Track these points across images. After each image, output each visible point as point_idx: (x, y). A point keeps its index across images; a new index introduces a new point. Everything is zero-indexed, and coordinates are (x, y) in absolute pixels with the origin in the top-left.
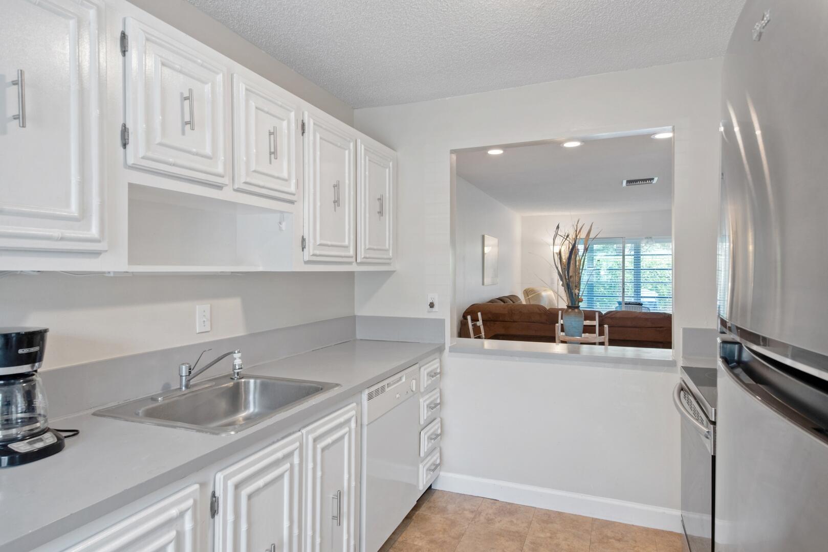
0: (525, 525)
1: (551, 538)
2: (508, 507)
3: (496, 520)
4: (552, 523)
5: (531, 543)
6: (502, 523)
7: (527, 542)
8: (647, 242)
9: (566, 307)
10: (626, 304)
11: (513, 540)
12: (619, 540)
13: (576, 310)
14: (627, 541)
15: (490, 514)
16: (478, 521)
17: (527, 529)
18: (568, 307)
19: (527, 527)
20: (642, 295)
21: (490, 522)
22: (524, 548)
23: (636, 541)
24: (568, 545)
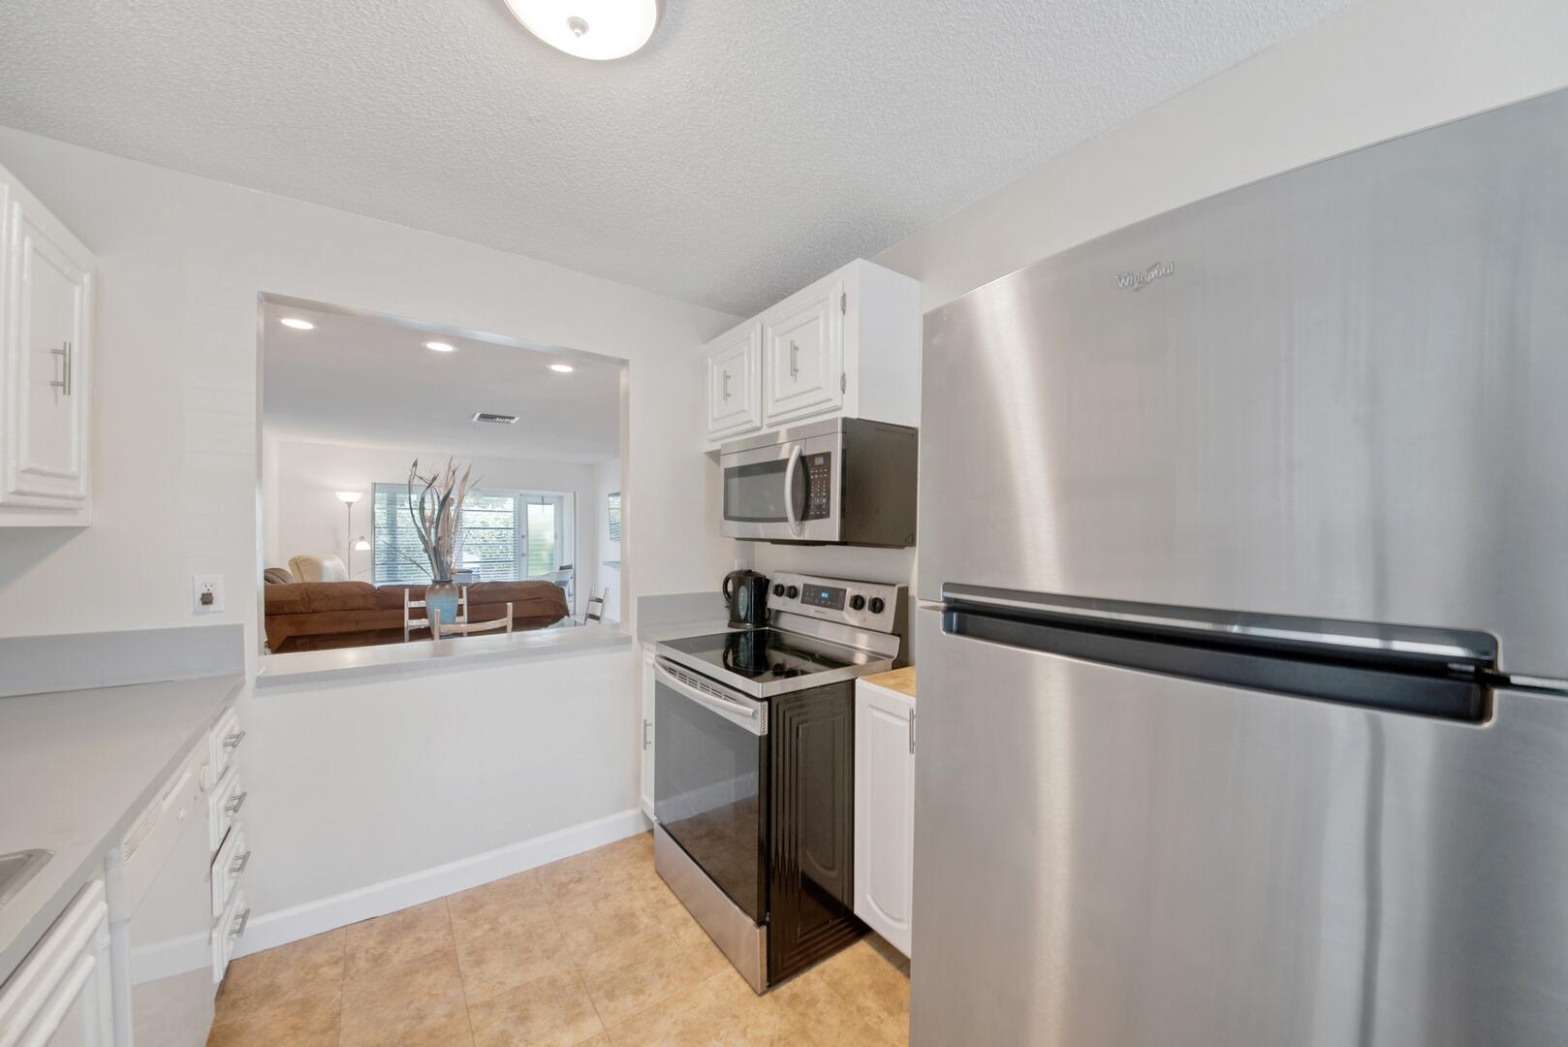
0: (443, 932)
1: (492, 929)
3: (390, 951)
4: (482, 906)
5: (470, 954)
6: (404, 951)
7: (462, 956)
8: (475, 495)
9: (431, 583)
11: (437, 968)
12: (579, 881)
13: (447, 586)
14: (588, 877)
15: (374, 948)
16: (357, 972)
17: (450, 937)
18: (433, 581)
19: (449, 935)
20: (464, 560)
21: (380, 961)
22: (462, 969)
23: (596, 871)
24: (523, 925)
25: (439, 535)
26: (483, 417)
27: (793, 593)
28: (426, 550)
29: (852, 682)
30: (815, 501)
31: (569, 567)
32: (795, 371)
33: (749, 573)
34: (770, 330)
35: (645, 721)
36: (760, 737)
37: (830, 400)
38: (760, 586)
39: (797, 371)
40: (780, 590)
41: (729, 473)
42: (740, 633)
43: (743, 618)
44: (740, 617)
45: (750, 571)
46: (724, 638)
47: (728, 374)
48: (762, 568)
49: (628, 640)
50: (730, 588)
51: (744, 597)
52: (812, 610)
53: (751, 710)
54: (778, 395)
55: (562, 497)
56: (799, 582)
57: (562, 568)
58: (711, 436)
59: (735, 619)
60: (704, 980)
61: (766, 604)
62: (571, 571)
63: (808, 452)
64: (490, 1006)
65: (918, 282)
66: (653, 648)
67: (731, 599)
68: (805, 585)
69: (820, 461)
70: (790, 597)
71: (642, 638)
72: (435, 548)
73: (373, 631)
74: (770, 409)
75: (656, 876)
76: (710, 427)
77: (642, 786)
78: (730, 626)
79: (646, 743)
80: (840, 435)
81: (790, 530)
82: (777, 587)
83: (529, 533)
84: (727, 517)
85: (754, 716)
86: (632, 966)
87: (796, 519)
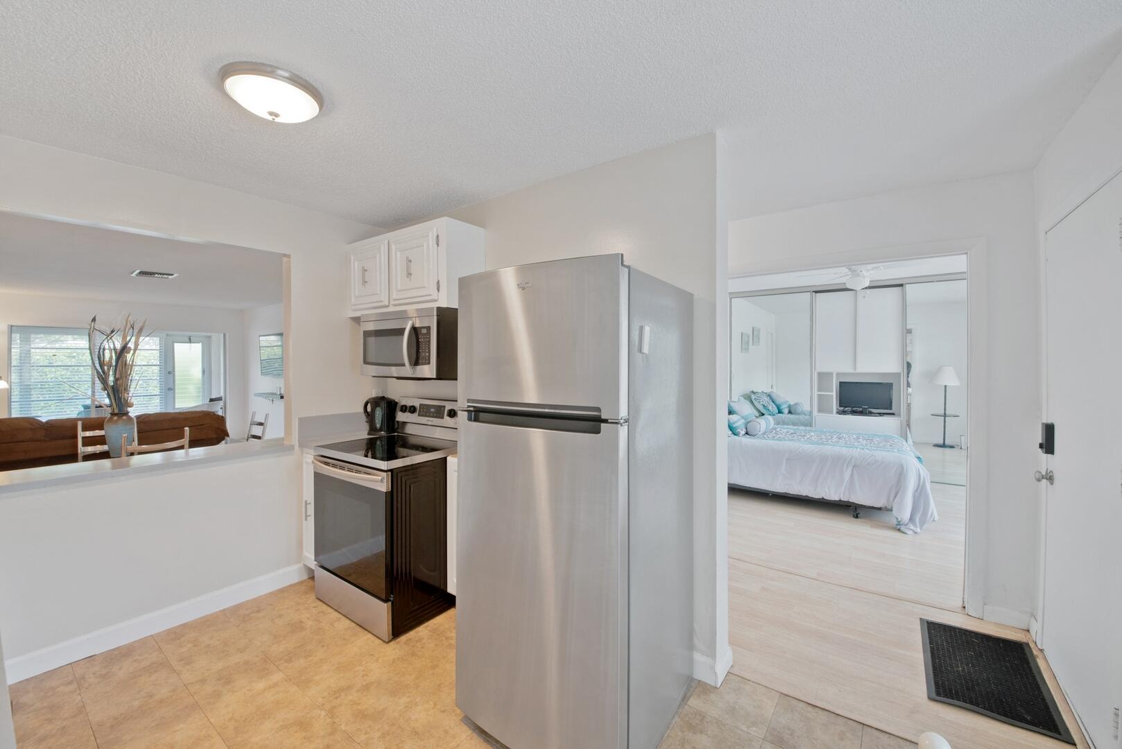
0: (155, 654)
1: (194, 646)
2: (115, 652)
3: (113, 670)
4: (183, 636)
5: (180, 660)
7: (174, 663)
10: (96, 407)
11: (155, 672)
12: (258, 612)
13: (124, 418)
14: (265, 608)
15: (99, 671)
16: (89, 685)
17: (162, 655)
18: (112, 414)
19: (160, 654)
22: (176, 669)
23: (271, 605)
24: (219, 640)
25: (117, 376)
26: (142, 273)
27: (412, 410)
28: (105, 389)
29: (445, 459)
30: (422, 354)
31: (219, 399)
32: (409, 274)
33: (383, 398)
34: (393, 246)
35: (306, 501)
36: (386, 493)
37: (430, 295)
38: (391, 406)
39: (411, 274)
40: (404, 409)
41: (367, 334)
42: (376, 439)
43: (378, 428)
44: (376, 428)
45: (384, 397)
46: (366, 441)
47: (366, 268)
48: (392, 395)
49: (291, 448)
50: (369, 409)
51: (379, 414)
52: (424, 420)
53: (380, 478)
54: (399, 288)
55: (209, 337)
56: (417, 403)
57: (211, 400)
58: (353, 307)
59: (372, 429)
60: (352, 643)
61: (395, 418)
62: (221, 403)
63: (417, 325)
64: (203, 681)
65: (483, 229)
66: (312, 452)
67: (370, 417)
68: (421, 405)
69: (424, 331)
70: (411, 412)
71: (302, 445)
72: (113, 387)
73: (44, 458)
74: (394, 296)
75: (317, 600)
76: (353, 301)
77: (304, 546)
78: (369, 434)
79: (306, 516)
80: (435, 318)
81: (407, 370)
82: (402, 406)
83: (176, 369)
84: (366, 362)
85: (382, 481)
86: (302, 646)
87: (411, 364)
